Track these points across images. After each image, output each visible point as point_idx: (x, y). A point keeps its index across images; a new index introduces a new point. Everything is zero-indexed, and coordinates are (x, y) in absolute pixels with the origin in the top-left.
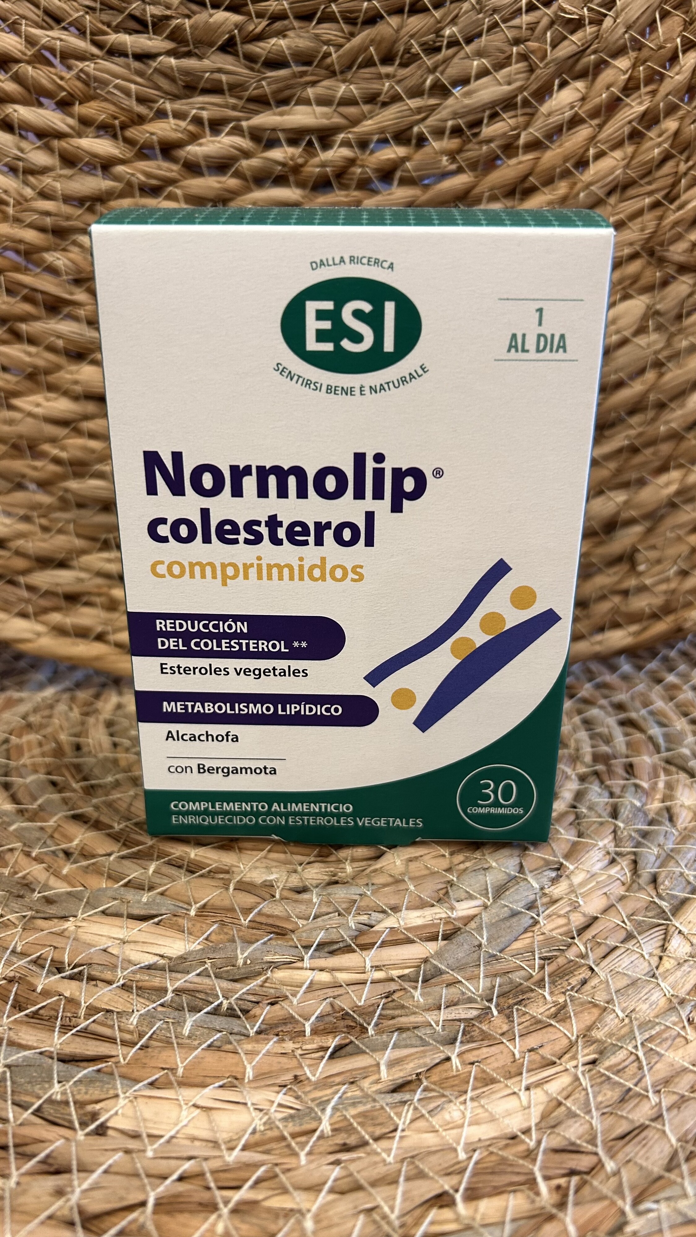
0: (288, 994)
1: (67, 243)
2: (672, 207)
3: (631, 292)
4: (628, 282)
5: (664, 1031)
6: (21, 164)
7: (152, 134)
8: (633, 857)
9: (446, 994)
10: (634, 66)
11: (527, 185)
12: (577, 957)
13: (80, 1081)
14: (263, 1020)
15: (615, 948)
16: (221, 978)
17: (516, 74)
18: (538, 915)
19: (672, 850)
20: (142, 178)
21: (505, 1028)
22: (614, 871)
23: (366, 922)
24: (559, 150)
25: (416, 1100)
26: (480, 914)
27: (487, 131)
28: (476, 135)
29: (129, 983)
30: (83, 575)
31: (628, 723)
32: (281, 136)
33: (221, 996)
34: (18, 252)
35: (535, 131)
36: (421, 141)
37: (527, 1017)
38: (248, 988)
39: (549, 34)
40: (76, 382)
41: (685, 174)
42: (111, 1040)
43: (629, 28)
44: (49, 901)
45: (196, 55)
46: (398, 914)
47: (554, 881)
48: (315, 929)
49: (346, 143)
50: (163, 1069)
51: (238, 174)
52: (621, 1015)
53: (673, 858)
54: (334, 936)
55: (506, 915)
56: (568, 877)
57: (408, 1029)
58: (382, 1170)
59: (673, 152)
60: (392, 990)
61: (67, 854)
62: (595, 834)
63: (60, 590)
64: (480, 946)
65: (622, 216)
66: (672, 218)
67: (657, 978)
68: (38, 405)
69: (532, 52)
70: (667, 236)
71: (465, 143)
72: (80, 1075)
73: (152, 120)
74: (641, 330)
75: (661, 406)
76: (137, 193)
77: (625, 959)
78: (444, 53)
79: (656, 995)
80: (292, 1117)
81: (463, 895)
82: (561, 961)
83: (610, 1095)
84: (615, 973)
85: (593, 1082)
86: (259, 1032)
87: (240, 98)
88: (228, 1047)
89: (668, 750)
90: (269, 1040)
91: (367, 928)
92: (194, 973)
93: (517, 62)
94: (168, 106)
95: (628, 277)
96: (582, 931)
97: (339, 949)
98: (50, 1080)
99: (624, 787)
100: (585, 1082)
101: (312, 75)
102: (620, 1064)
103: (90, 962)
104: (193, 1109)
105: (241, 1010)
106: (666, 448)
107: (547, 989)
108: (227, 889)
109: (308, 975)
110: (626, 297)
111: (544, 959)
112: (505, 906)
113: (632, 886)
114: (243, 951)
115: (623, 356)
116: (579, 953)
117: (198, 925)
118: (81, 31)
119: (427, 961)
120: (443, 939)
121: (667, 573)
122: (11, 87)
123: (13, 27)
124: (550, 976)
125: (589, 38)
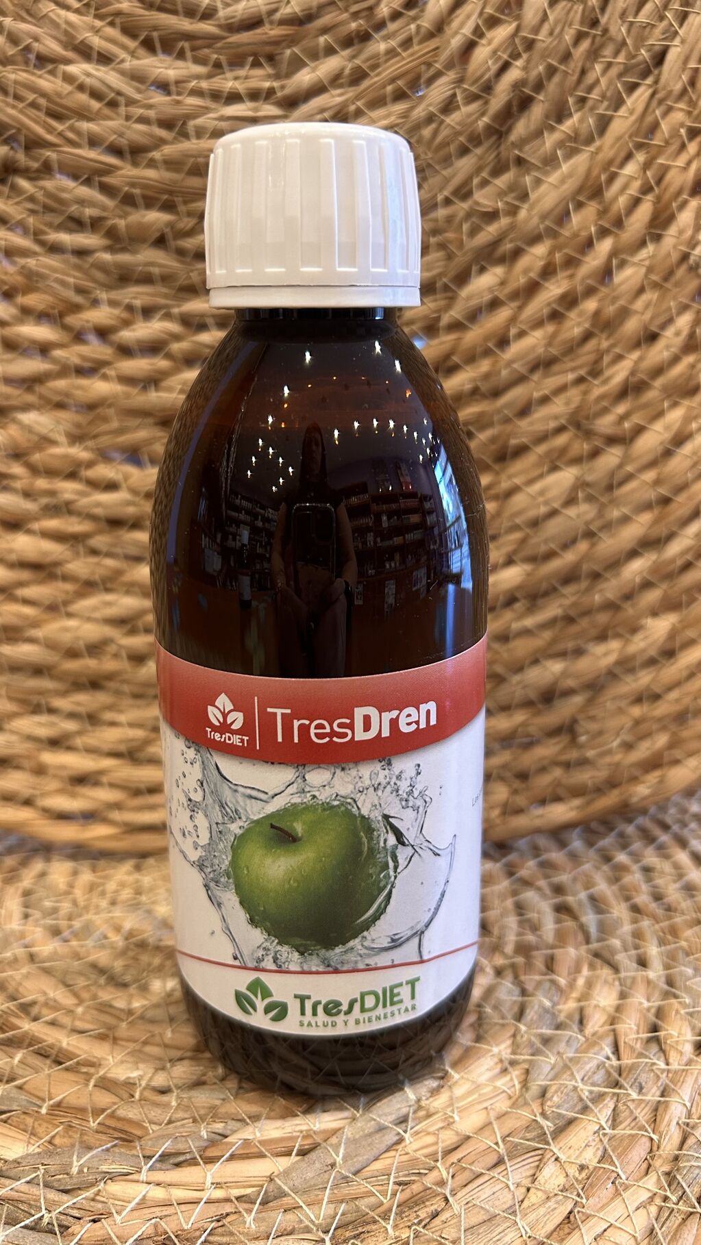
0: (114, 1211)
1: (6, 421)
2: (596, 382)
3: (558, 464)
4: (555, 454)
7: (88, 321)
8: (526, 1067)
9: (280, 1219)
10: (551, 252)
11: (450, 363)
12: (435, 1184)
15: (481, 1175)
16: (52, 1188)
17: (438, 261)
18: (405, 1132)
19: (571, 1060)
20: (77, 361)
22: (501, 1083)
23: (220, 1131)
24: (480, 331)
26: (344, 1128)
30: (14, 738)
31: (562, 910)
32: (210, 321)
33: (43, 1208)
35: (456, 313)
38: (75, 1201)
39: (465, 226)
40: (11, 551)
41: (608, 351)
43: (544, 217)
45: (130, 250)
46: (256, 1124)
47: (435, 1091)
48: (162, 1137)
51: (169, 356)
53: (569, 1068)
54: (181, 1146)
55: (371, 1130)
56: (450, 1087)
59: (594, 330)
60: (224, 1212)
62: (492, 1038)
64: (333, 1165)
65: (546, 392)
66: (597, 392)
67: (516, 1215)
69: (450, 242)
70: (592, 410)
73: (88, 309)
74: (571, 501)
75: (596, 576)
76: (73, 375)
77: (487, 1190)
82: (416, 1188)
84: (470, 1206)
87: (170, 288)
89: (600, 940)
91: (220, 1138)
92: (23, 1181)
93: (438, 251)
94: (103, 295)
95: (555, 450)
96: (449, 1152)
97: (185, 1161)
99: (538, 984)
105: (59, 1226)
106: (603, 618)
107: (391, 1222)
108: (87, 1085)
109: (141, 1190)
110: (554, 468)
111: (399, 1184)
112: (375, 1120)
113: (517, 1102)
114: (79, 1158)
115: (554, 527)
116: (439, 1179)
117: (45, 1125)
118: (26, 231)
119: (272, 1180)
120: (297, 1155)
121: (609, 746)
124: (399, 1206)
125: (504, 228)
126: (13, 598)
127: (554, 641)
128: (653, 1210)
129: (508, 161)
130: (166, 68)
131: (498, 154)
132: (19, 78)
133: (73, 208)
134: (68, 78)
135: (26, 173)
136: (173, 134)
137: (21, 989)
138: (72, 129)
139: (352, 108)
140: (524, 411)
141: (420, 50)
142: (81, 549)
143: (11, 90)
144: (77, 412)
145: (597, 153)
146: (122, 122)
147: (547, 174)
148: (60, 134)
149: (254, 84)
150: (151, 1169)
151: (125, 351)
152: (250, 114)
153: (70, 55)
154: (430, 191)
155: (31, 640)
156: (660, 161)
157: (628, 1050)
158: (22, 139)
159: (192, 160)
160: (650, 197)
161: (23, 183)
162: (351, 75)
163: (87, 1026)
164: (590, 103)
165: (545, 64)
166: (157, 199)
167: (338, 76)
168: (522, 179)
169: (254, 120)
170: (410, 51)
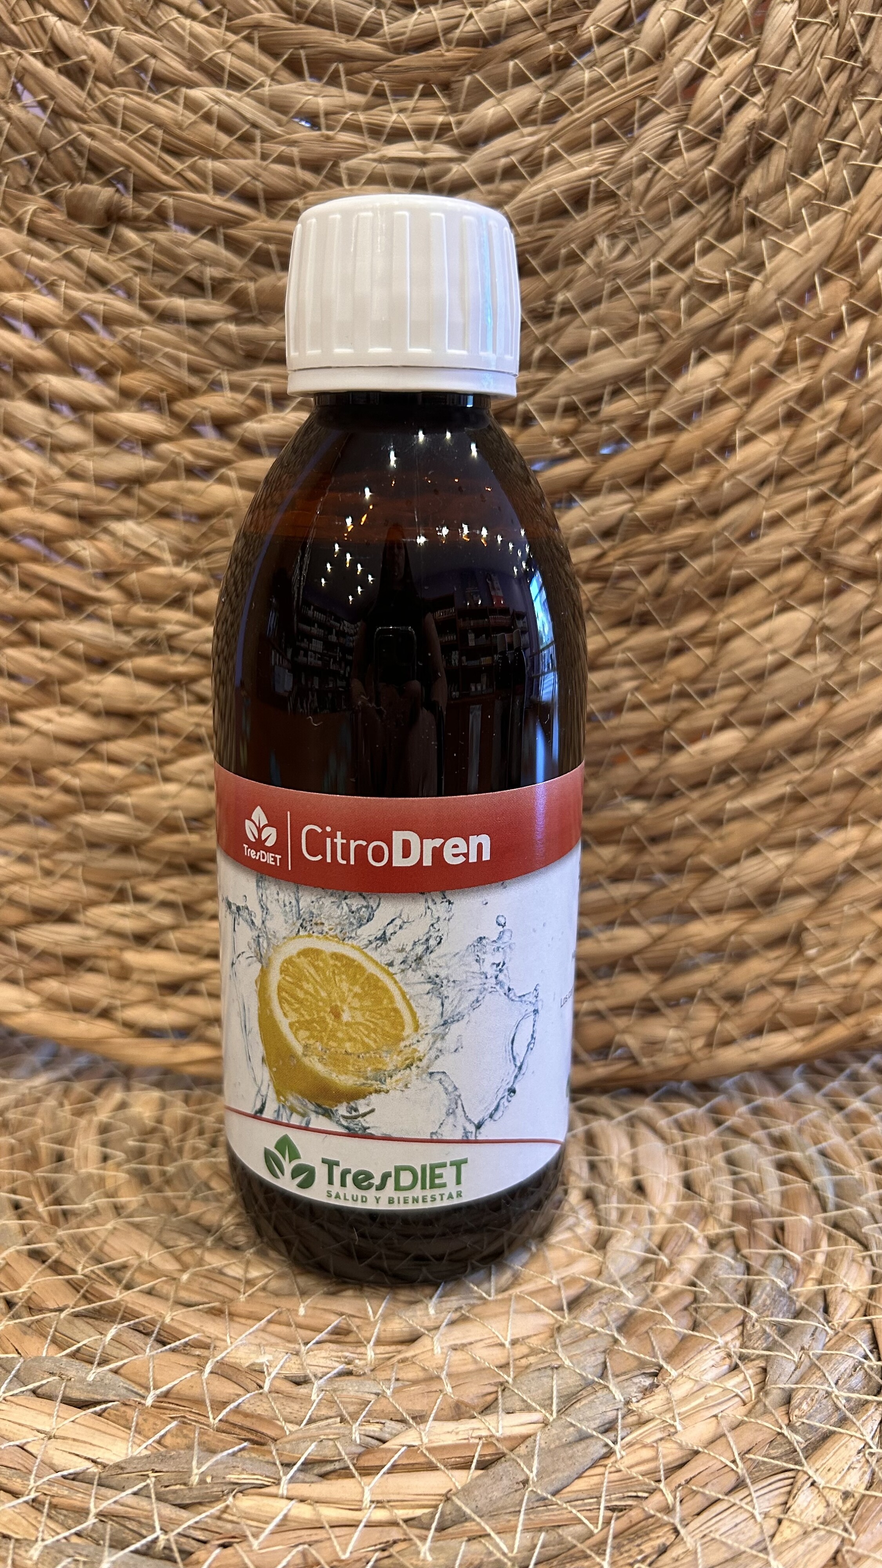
0: (248, 1533)
1: (96, 530)
2: (842, 501)
3: (791, 602)
4: (787, 590)
6: (49, 440)
7: (204, 408)
8: (763, 1365)
9: (464, 1550)
10: (790, 337)
11: (658, 473)
12: (659, 1511)
16: (165, 1501)
17: (646, 345)
18: (615, 1442)
19: (819, 1358)
20: (189, 457)
22: (733, 1382)
23: (376, 1435)
24: (698, 433)
26: (535, 1434)
27: (608, 409)
28: (594, 414)
29: (42, 1498)
30: (90, 933)
31: (787, 1166)
33: (158, 1527)
34: (38, 539)
35: (667, 410)
36: (528, 420)
38: (197, 1519)
39: (683, 302)
40: (97, 695)
41: (857, 462)
43: (781, 294)
45: (260, 322)
46: (422, 1426)
47: (647, 1391)
48: (304, 1439)
53: (819, 1368)
54: (328, 1452)
55: (571, 1439)
56: (667, 1386)
59: (841, 436)
60: (391, 1539)
61: (10, 1304)
62: (715, 1325)
63: (59, 951)
64: (525, 1482)
65: (778, 511)
66: (842, 514)
68: (49, 721)
69: (663, 321)
70: (836, 535)
71: (579, 424)
73: (205, 392)
74: (805, 650)
75: (834, 745)
76: (183, 475)
77: (728, 1520)
78: (556, 321)
81: (518, 1405)
82: (635, 1515)
84: (707, 1540)
89: (838, 1207)
91: (378, 1443)
92: (129, 1491)
93: (646, 331)
94: (225, 377)
95: (788, 584)
96: (673, 1470)
97: (334, 1471)
99: (768, 1258)
105: (181, 1551)
106: (840, 798)
107: (607, 1557)
108: (202, 1372)
109: (282, 1508)
110: (785, 608)
111: (613, 1509)
112: (572, 1425)
113: (755, 1408)
114: (200, 1464)
115: (782, 681)
116: (664, 1504)
117: (151, 1420)
118: (129, 295)
119: (448, 1499)
120: (477, 1468)
121: (846, 962)
122: (43, 354)
123: (51, 289)
124: (615, 1537)
125: (732, 306)
126: (96, 756)
127: (779, 826)
129: (740, 220)
130: (315, 95)
131: (728, 211)
132: (129, 102)
133: (192, 268)
134: (192, 105)
135: (133, 222)
136: (321, 178)
137: (106, 1248)
138: (193, 168)
139: (546, 151)
140: (749, 536)
141: (632, 81)
142: (185, 696)
143: (120, 120)
144: (186, 522)
145: (852, 214)
146: (258, 161)
147: (789, 238)
148: (179, 175)
149: (424, 118)
150: (292, 1480)
151: (250, 447)
152: (419, 155)
153: (195, 75)
154: (640, 256)
155: (119, 809)
158: (131, 179)
161: (131, 235)
162: (545, 109)
163: (196, 1298)
164: (844, 152)
165: (789, 101)
167: (530, 111)
168: (756, 244)
169: (422, 163)
170: (621, 81)
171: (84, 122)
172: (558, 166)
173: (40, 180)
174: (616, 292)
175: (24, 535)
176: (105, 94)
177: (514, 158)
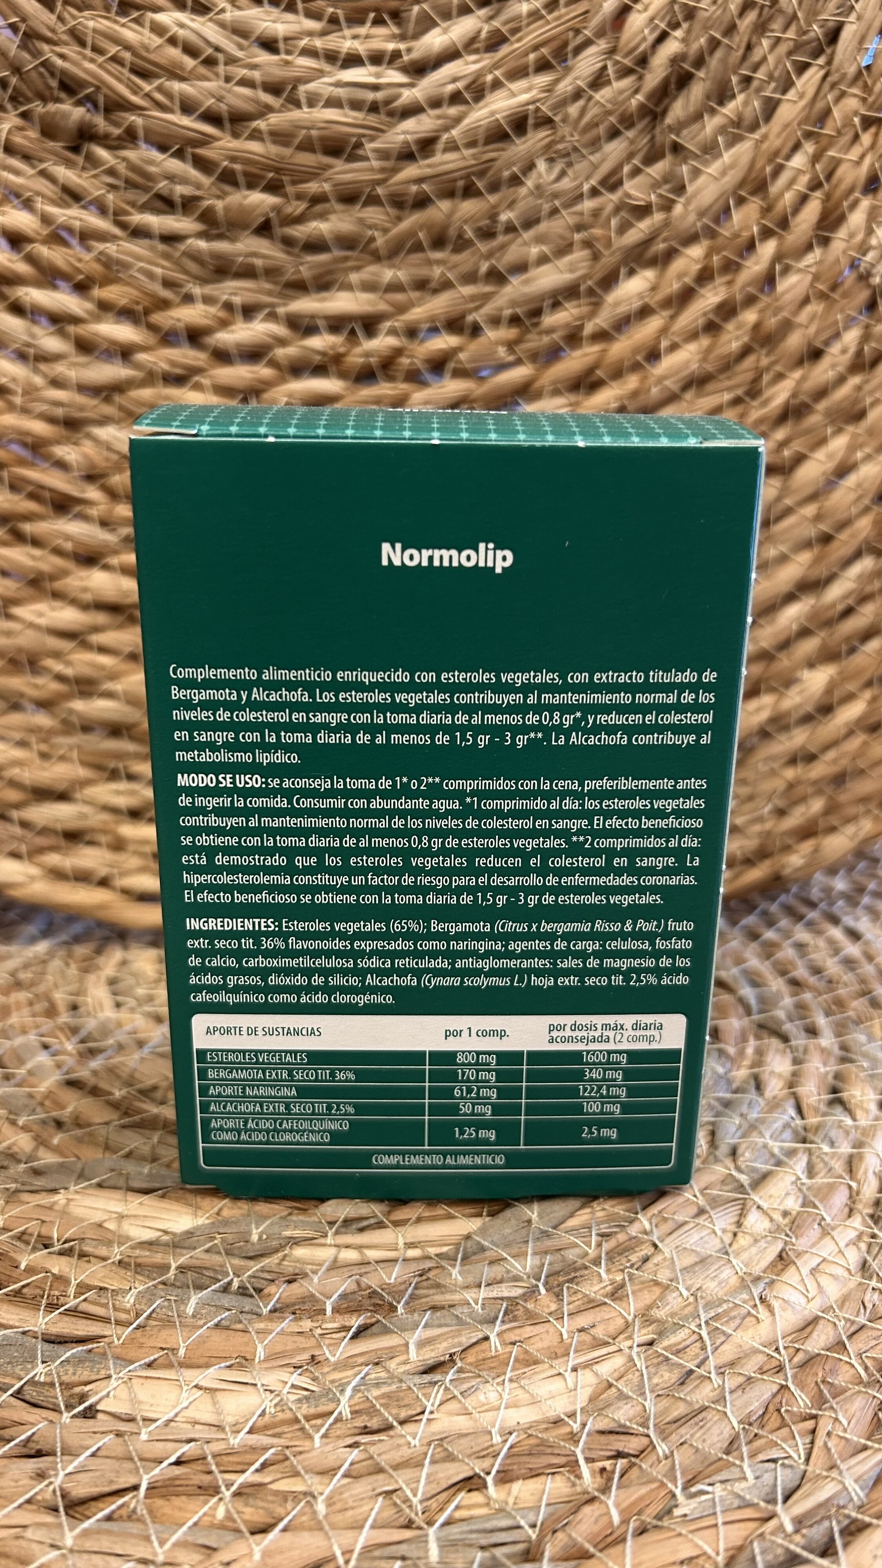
0: (308, 1272)
1: (80, 436)
2: (755, 403)
5: (732, 1309)
6: (32, 351)
7: (179, 320)
9: (488, 1271)
10: (708, 255)
11: (593, 378)
12: (640, 1233)
13: (67, 1361)
14: (279, 1299)
15: (685, 1223)
16: (233, 1255)
17: (580, 260)
19: (757, 1120)
20: (165, 366)
21: (554, 1307)
24: (628, 342)
25: (447, 1380)
27: (550, 320)
28: (536, 325)
29: (126, 1260)
30: (86, 809)
32: (321, 323)
33: (231, 1274)
34: (25, 445)
35: (602, 320)
36: (476, 330)
37: (580, 1296)
38: (262, 1265)
39: (613, 222)
40: (85, 590)
41: (768, 369)
42: (106, 1320)
43: (701, 214)
44: (37, 1172)
45: (228, 238)
49: (393, 332)
50: (162, 1349)
51: (273, 363)
52: (685, 1293)
53: (757, 1128)
54: (364, 1212)
57: (443, 1308)
58: (405, 1452)
59: (754, 345)
60: (427, 1268)
61: (59, 1124)
63: (59, 827)
64: (529, 1221)
67: (729, 1255)
68: (41, 615)
69: (597, 239)
71: (523, 333)
72: (68, 1354)
73: (178, 305)
76: (160, 383)
77: (694, 1235)
78: (501, 239)
79: (727, 1273)
80: (307, 1398)
82: (621, 1237)
83: (667, 1376)
84: (682, 1250)
85: (649, 1363)
86: (274, 1311)
87: (275, 283)
88: (239, 1326)
89: (762, 1011)
90: (284, 1319)
92: (200, 1250)
93: (581, 249)
94: (197, 291)
96: (647, 1205)
97: (370, 1225)
98: (33, 1360)
100: (640, 1364)
101: (357, 259)
102: (679, 1343)
103: (82, 1236)
104: (195, 1390)
105: (255, 1289)
107: (603, 1267)
109: (331, 1252)
111: (602, 1235)
113: (708, 1159)
114: (258, 1225)
116: (642, 1228)
117: (209, 1198)
118: (102, 210)
119: (468, 1237)
120: (488, 1215)
121: (761, 812)
122: (22, 268)
123: (27, 204)
124: (607, 1253)
125: (657, 226)
126: (85, 645)
128: (863, 1246)
129: (663, 146)
130: (274, 22)
131: (653, 138)
132: (98, 26)
133: (162, 186)
134: (158, 29)
135: (104, 140)
136: (281, 101)
138: (159, 89)
139: (489, 78)
141: (567, 14)
143: (89, 42)
145: (762, 142)
146: (222, 83)
147: (707, 163)
148: (148, 95)
149: (377, 45)
150: (337, 1233)
151: (222, 356)
152: (372, 80)
153: (160, 1)
154: (575, 179)
155: (110, 695)
156: (831, 153)
157: (812, 1112)
158: (101, 99)
159: (304, 132)
160: (818, 194)
161: (102, 153)
162: (488, 39)
164: (755, 84)
165: (707, 36)
166: (263, 177)
167: (473, 40)
168: (678, 168)
169: (375, 88)
170: (556, 14)
171: (55, 43)
172: (500, 94)
173: (13, 99)
174: (555, 211)
175: (11, 441)
176: (74, 17)
177: (460, 85)
